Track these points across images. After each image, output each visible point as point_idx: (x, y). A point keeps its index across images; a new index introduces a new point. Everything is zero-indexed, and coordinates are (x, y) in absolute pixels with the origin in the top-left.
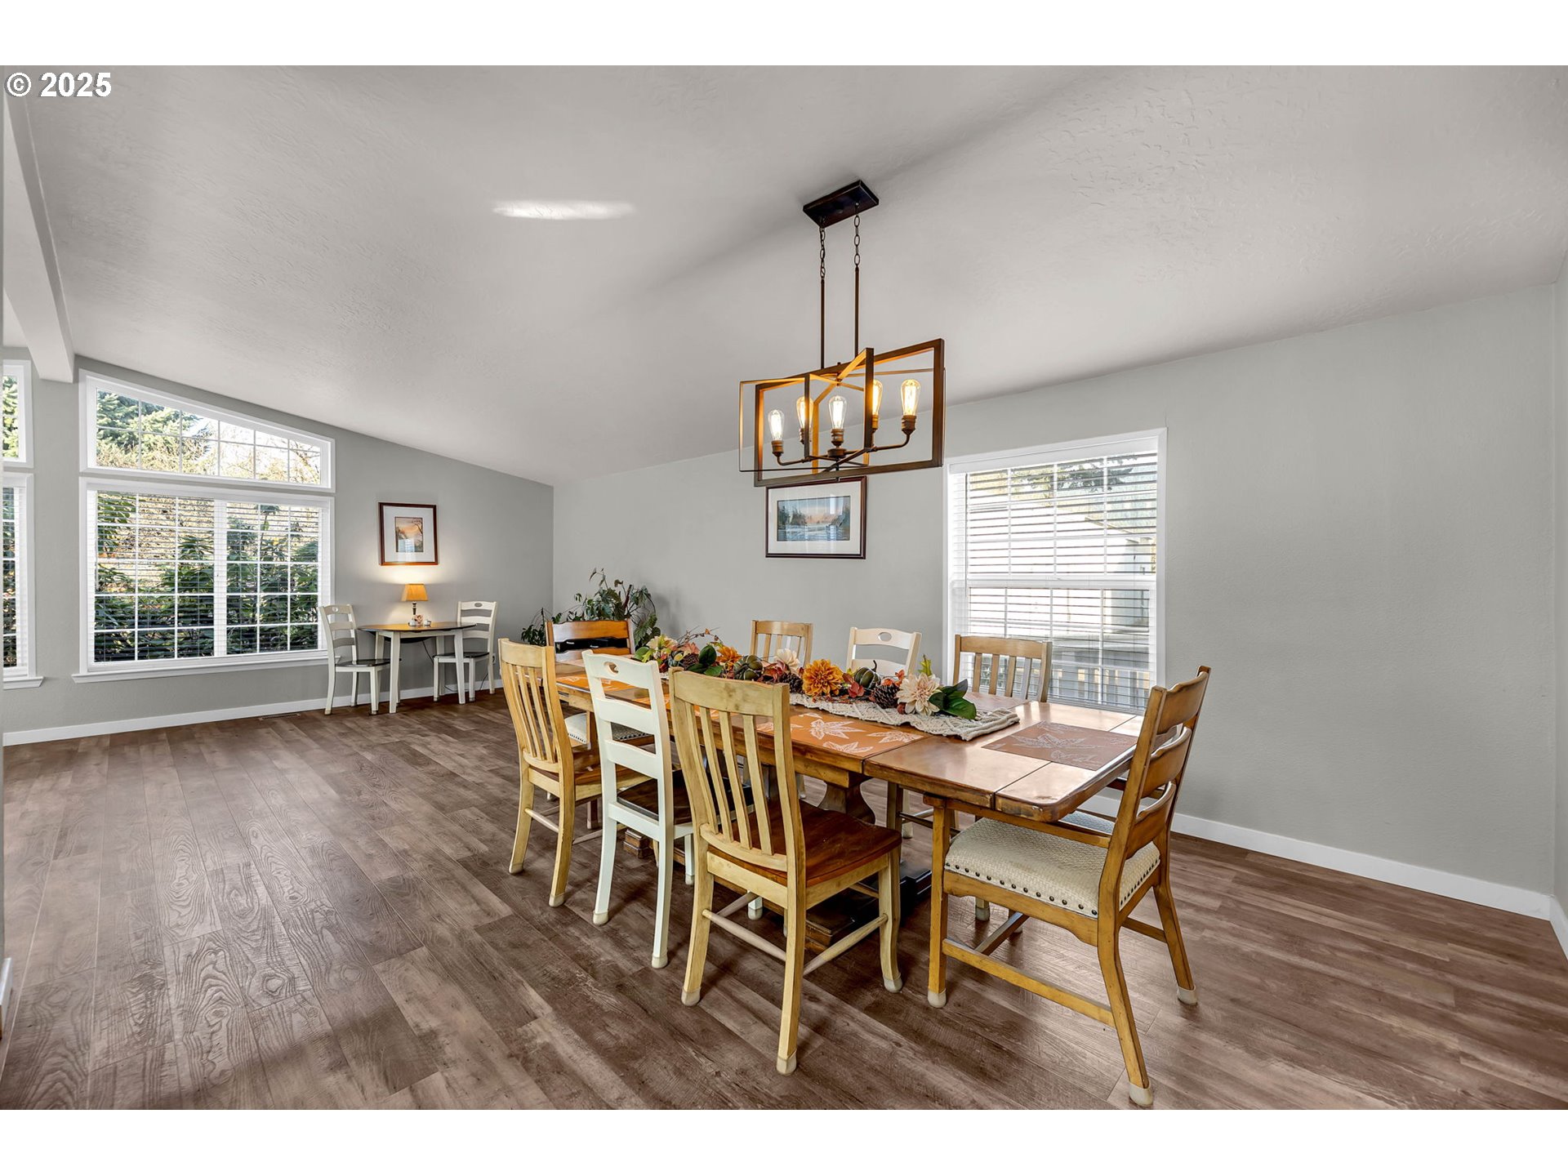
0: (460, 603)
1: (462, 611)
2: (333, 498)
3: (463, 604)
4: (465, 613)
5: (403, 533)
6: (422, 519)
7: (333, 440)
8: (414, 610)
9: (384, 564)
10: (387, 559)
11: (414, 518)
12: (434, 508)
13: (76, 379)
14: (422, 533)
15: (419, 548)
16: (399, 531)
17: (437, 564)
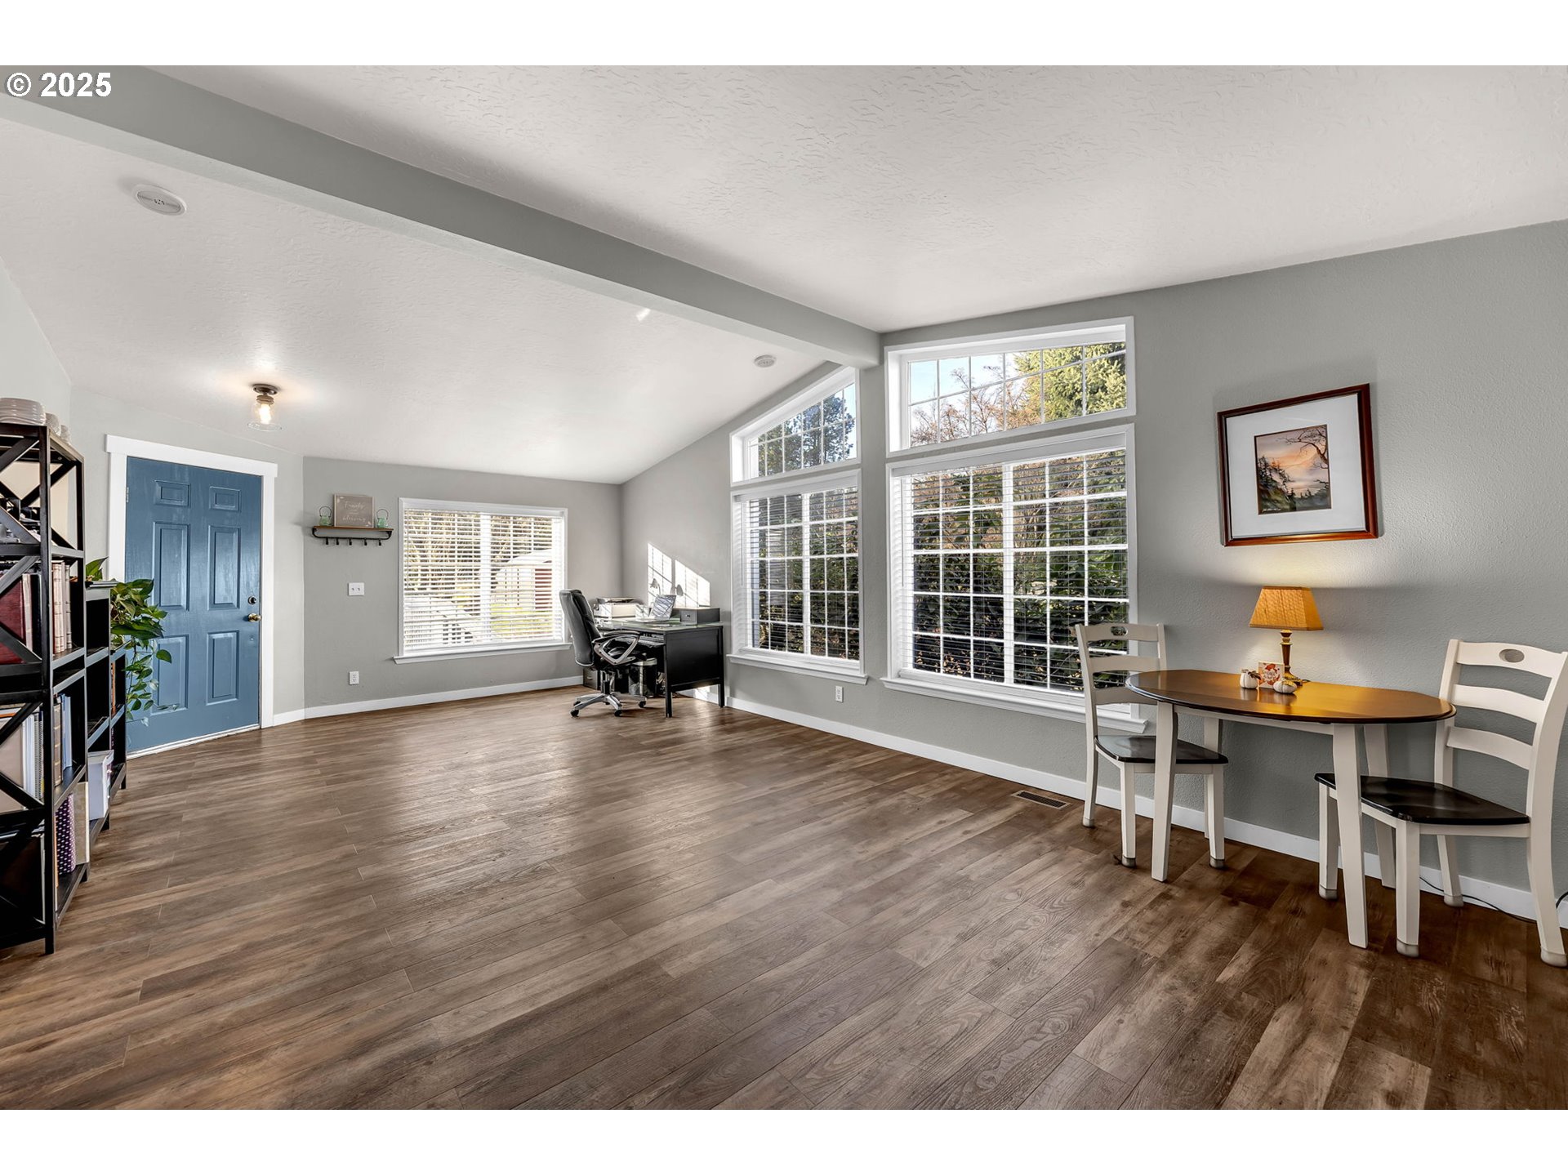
0: (1453, 643)
1: (1457, 664)
3: (1463, 647)
5: (1276, 469)
6: (1325, 427)
7: (1130, 319)
8: (1286, 649)
9: (1231, 541)
10: (1237, 533)
11: (1305, 429)
12: (1364, 394)
13: (882, 359)
14: (1326, 461)
15: (1320, 499)
16: (1266, 465)
17: (1376, 535)
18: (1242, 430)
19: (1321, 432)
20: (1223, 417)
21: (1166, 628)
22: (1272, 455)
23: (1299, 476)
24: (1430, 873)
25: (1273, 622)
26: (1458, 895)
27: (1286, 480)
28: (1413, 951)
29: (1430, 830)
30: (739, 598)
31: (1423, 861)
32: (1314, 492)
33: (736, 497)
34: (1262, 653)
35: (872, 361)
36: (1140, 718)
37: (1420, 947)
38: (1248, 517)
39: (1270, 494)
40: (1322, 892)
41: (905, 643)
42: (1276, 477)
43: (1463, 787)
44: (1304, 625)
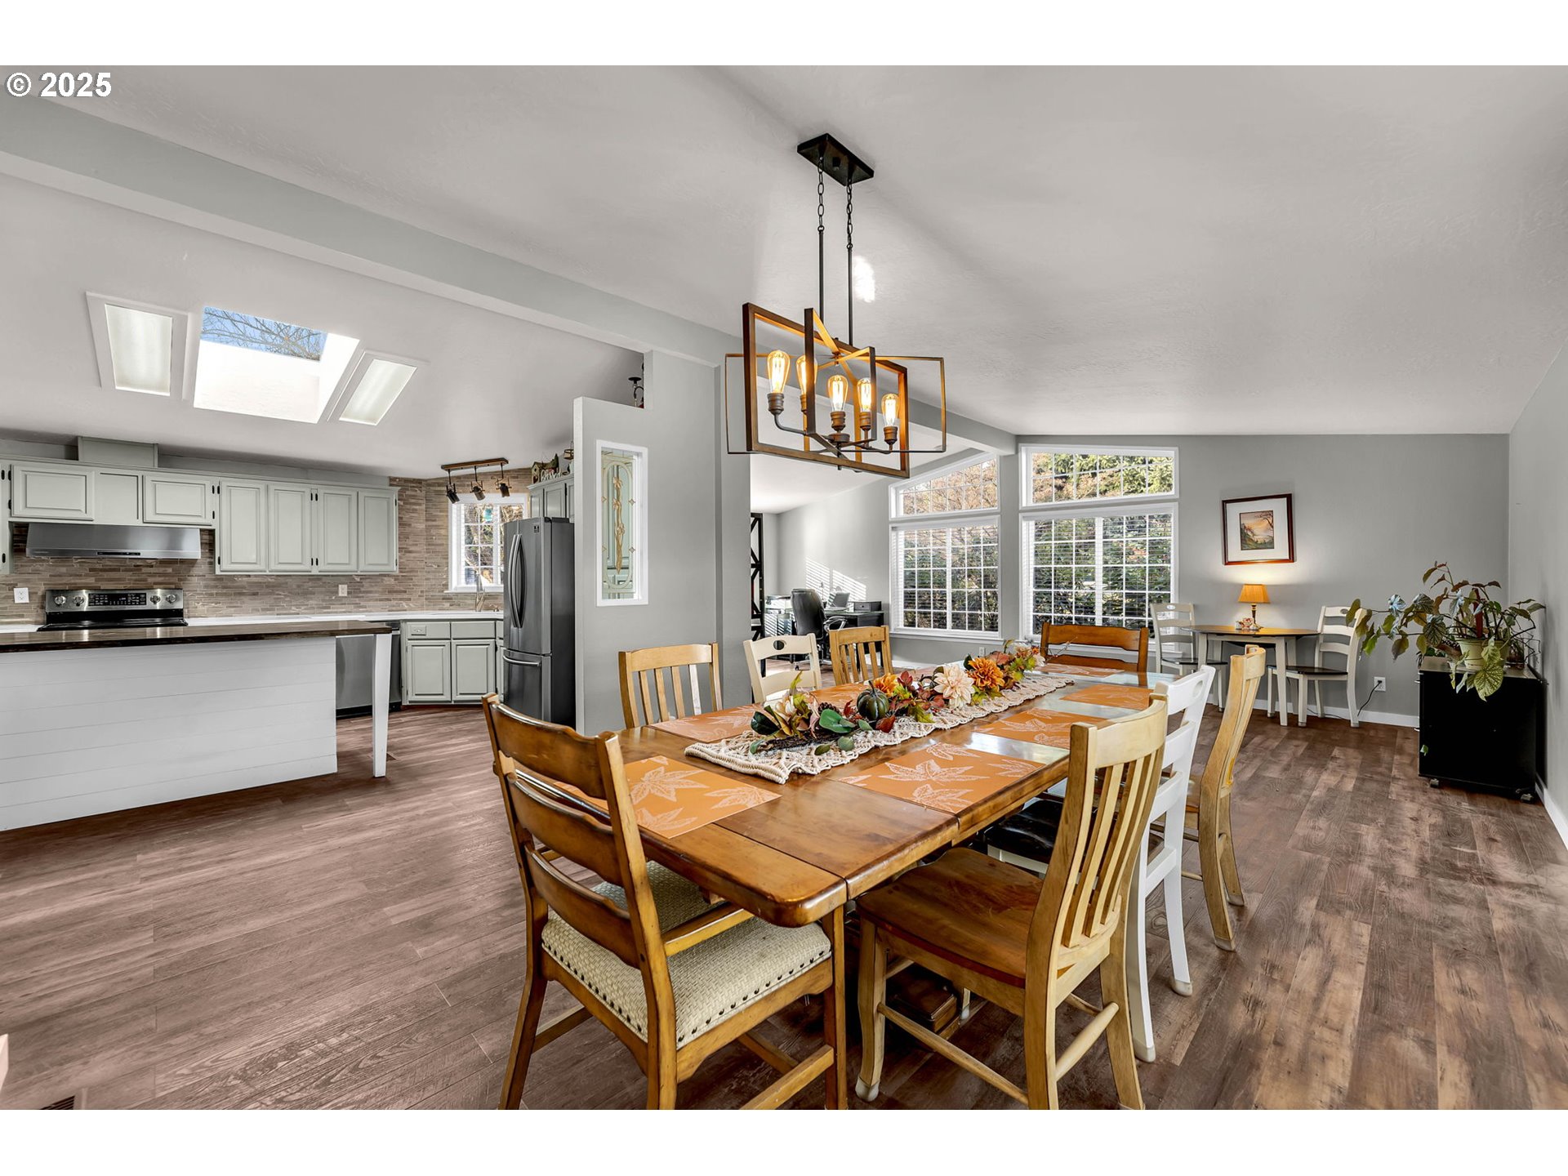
0: (1323, 608)
1: (1325, 617)
2: (1177, 503)
3: (1327, 608)
4: (1329, 620)
5: (1249, 530)
6: (1272, 511)
7: (1177, 448)
8: (1254, 612)
9: (1227, 563)
10: (1230, 559)
11: (1263, 512)
12: (1289, 497)
13: (1017, 451)
14: (1273, 527)
15: (1269, 544)
16: (1245, 527)
17: (1293, 561)
18: (1234, 510)
19: (1270, 514)
20: (1225, 502)
21: (1194, 605)
22: (1248, 522)
23: (1259, 532)
24: (1312, 707)
25: (1249, 601)
26: (1323, 714)
27: (1254, 535)
28: (1304, 725)
29: (1312, 678)
30: (895, 595)
31: (1309, 703)
32: (1267, 541)
33: (893, 528)
34: (1244, 614)
35: (1011, 452)
36: (1179, 650)
37: (1307, 723)
38: (1235, 553)
39: (1246, 541)
40: (1269, 715)
41: (1028, 619)
42: (1249, 533)
43: (1325, 667)
44: (1262, 601)
